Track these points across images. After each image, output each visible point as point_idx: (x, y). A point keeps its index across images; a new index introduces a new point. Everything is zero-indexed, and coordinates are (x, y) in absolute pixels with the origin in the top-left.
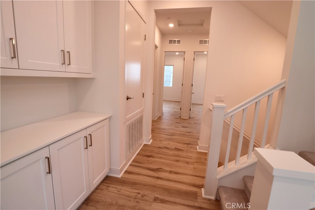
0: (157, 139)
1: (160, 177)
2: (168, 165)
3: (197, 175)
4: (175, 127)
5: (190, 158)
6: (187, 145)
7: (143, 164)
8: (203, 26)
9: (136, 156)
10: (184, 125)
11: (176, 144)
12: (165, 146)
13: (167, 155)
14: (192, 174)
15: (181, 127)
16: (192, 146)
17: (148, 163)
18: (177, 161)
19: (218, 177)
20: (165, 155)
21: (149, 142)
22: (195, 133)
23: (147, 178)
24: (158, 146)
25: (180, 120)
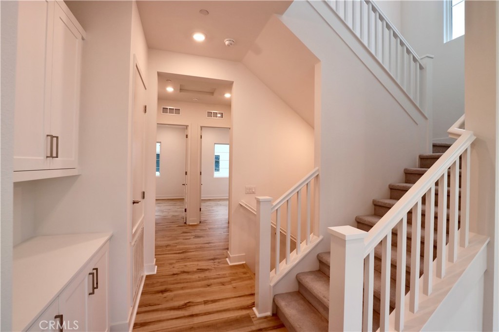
0: (163, 264)
1: (194, 313)
2: (198, 295)
3: (240, 295)
4: (184, 239)
5: (224, 276)
6: (212, 261)
7: (159, 305)
8: (213, 95)
9: (141, 297)
10: (196, 234)
11: (196, 263)
12: (182, 270)
13: (190, 282)
14: (234, 296)
15: (194, 238)
16: (220, 260)
17: (167, 301)
18: (209, 286)
19: (272, 284)
20: (187, 282)
21: (154, 271)
22: (217, 242)
23: (174, 321)
24: (171, 273)
25: (187, 227)
